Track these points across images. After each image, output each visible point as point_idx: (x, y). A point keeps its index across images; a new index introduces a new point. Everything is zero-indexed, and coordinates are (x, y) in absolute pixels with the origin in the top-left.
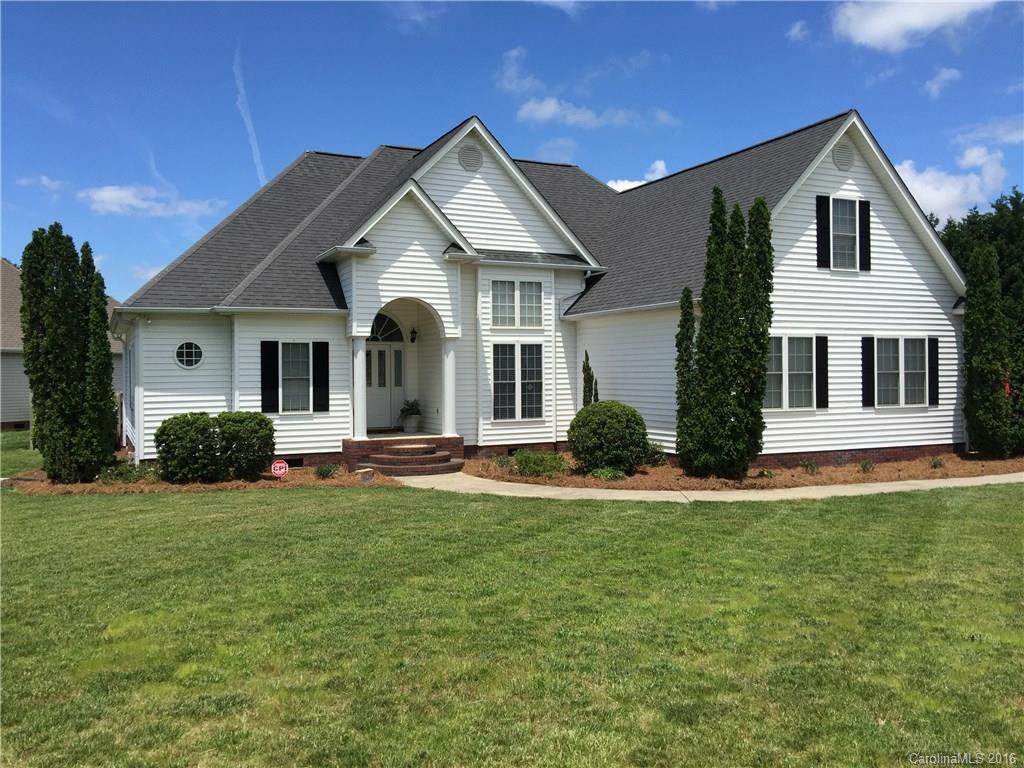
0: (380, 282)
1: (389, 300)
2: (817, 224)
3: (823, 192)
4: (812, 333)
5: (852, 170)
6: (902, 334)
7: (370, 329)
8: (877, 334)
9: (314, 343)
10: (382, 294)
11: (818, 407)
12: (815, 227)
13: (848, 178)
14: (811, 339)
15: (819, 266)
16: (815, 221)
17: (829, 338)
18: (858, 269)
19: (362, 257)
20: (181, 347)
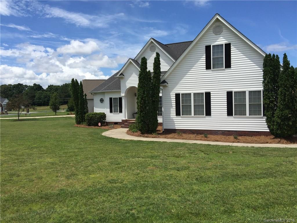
0: (126, 83)
1: (128, 87)
2: (206, 55)
3: (208, 44)
4: (204, 91)
5: (222, 34)
6: (247, 89)
7: (124, 94)
8: (234, 90)
9: (119, 98)
10: (127, 86)
11: (206, 115)
12: (205, 56)
13: (220, 37)
14: (203, 93)
15: (206, 69)
16: (205, 54)
17: (211, 93)
18: (224, 68)
19: (122, 78)
20: (101, 99)
